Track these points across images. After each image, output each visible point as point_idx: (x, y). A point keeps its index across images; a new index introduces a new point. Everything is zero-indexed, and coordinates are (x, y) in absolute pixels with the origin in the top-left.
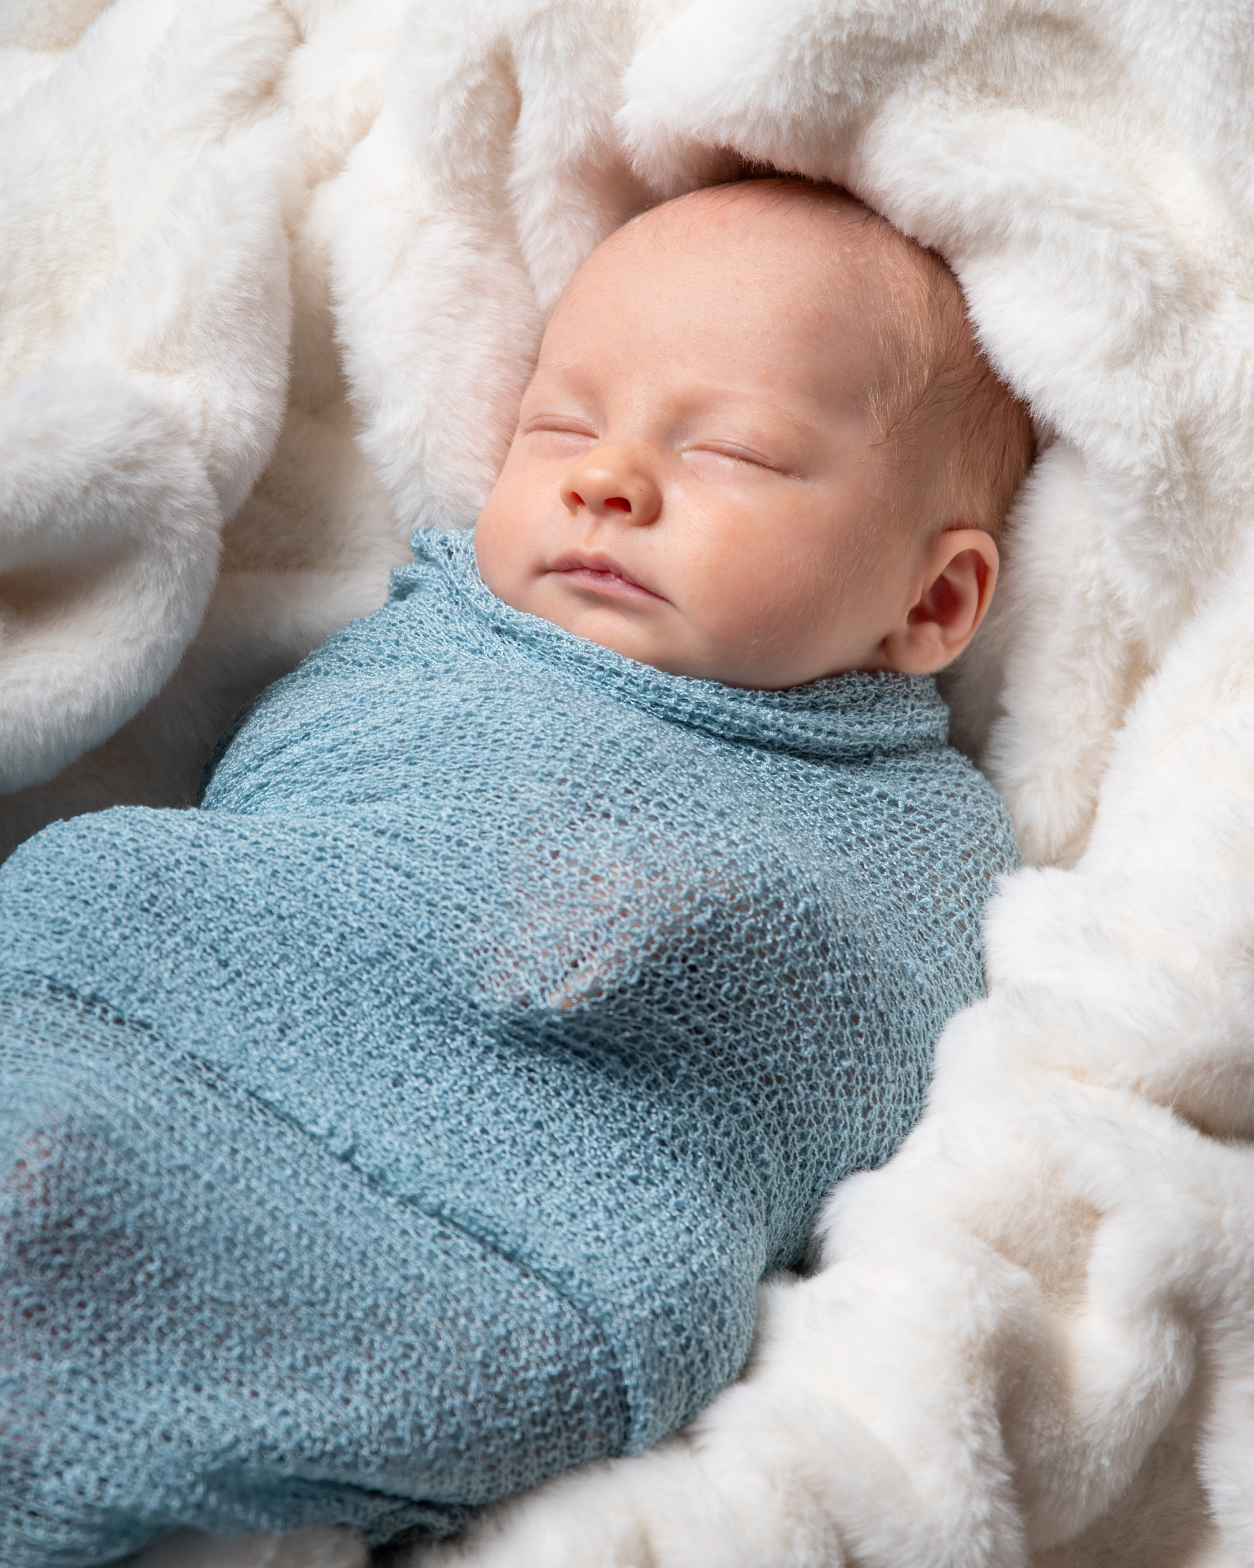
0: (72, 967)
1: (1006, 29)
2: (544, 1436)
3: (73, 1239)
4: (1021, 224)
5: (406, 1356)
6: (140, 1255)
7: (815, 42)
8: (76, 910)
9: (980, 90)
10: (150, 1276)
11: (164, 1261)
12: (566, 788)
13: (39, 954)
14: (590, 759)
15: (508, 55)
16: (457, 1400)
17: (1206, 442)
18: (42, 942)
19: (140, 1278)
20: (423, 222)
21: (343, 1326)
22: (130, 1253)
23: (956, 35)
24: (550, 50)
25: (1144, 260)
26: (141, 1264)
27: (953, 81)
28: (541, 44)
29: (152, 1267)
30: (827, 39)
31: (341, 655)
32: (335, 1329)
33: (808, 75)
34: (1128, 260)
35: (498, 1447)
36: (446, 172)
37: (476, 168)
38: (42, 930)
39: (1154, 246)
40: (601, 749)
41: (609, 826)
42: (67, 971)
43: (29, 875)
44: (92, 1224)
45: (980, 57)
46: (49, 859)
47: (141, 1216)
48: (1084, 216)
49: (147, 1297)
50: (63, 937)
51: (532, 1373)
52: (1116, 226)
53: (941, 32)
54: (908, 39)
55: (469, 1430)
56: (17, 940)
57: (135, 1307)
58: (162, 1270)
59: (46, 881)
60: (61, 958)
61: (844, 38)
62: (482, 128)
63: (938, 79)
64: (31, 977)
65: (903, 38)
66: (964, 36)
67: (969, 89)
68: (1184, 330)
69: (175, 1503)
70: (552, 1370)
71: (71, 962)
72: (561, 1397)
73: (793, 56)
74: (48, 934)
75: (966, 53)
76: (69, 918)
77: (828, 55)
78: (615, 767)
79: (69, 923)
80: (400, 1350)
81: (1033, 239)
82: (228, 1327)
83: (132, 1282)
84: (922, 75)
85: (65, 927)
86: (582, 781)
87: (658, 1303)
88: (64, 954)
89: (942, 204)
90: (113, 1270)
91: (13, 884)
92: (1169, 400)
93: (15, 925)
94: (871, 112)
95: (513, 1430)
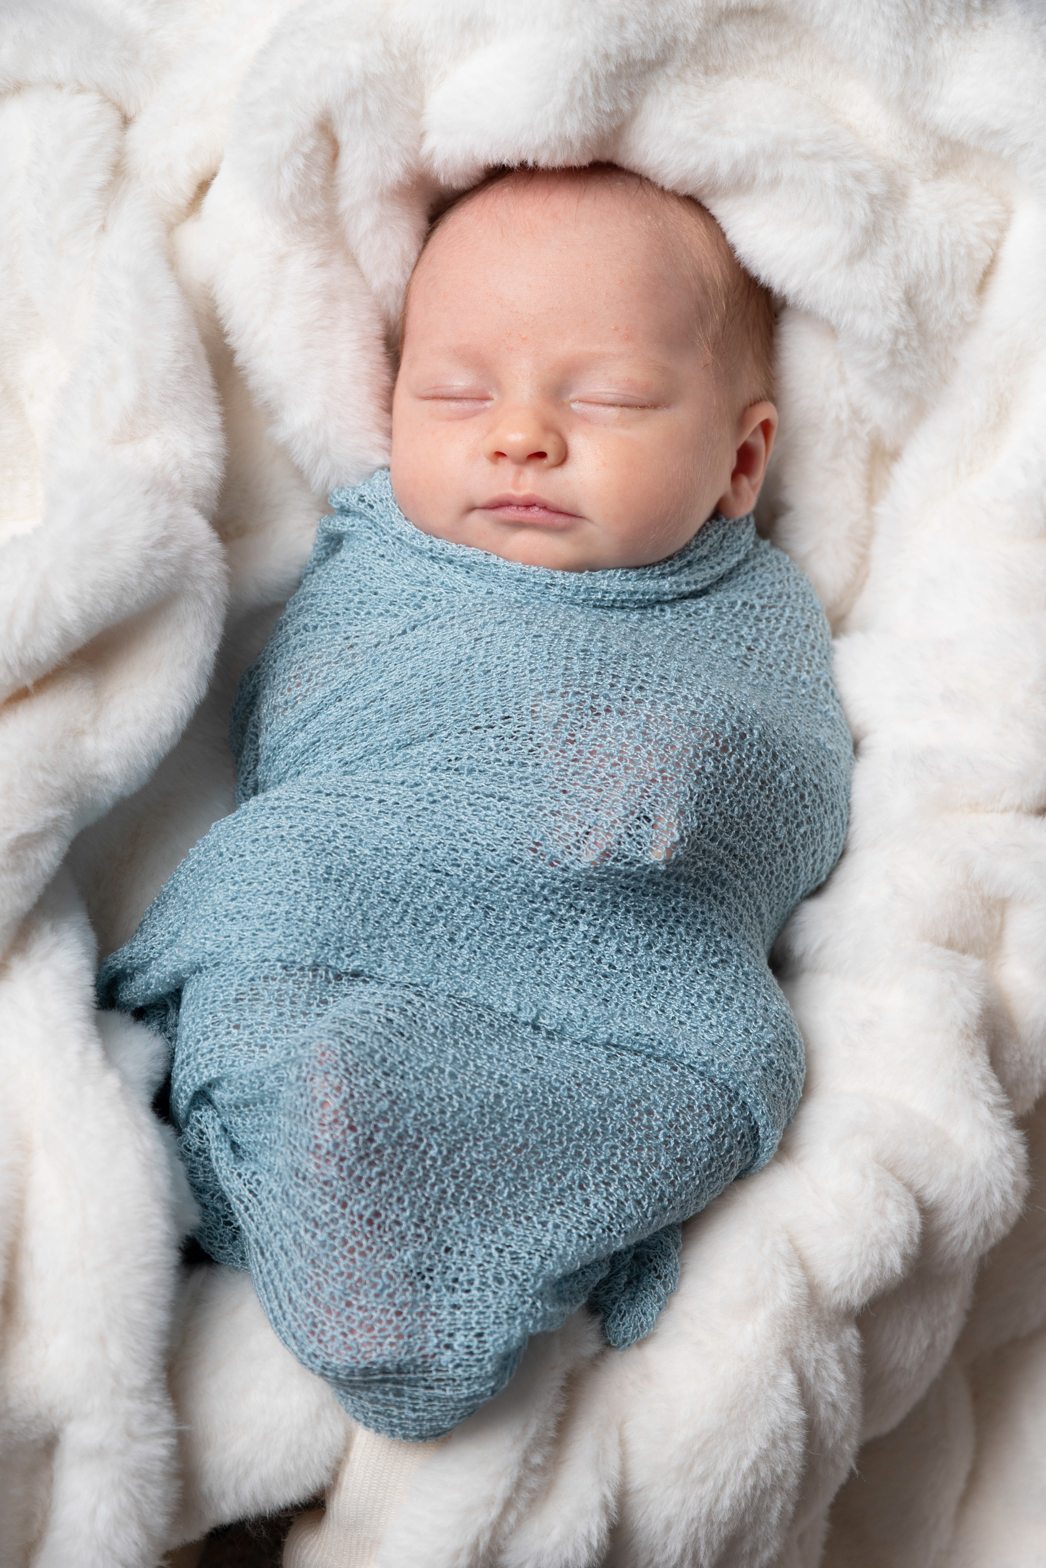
0: (291, 946)
1: (718, 24)
2: (712, 1175)
3: (377, 1151)
4: (764, 173)
5: (614, 1154)
6: (422, 1147)
7: (595, 77)
8: (276, 901)
9: (706, 73)
10: (434, 1159)
11: (440, 1145)
12: (570, 699)
13: (263, 945)
14: (576, 669)
15: (329, 120)
16: (655, 1173)
17: (923, 298)
18: (261, 934)
19: (428, 1162)
20: (281, 258)
21: (567, 1148)
22: (416, 1147)
23: (687, 40)
24: (366, 112)
25: (859, 177)
26: (425, 1152)
27: (689, 75)
28: (359, 111)
29: (433, 1153)
30: (602, 73)
31: (319, 610)
32: (563, 1152)
33: (591, 103)
34: (850, 183)
35: (686, 1194)
36: (294, 218)
37: (316, 209)
38: (258, 926)
39: (862, 165)
40: (579, 658)
41: (614, 720)
42: (289, 951)
43: (231, 887)
44: (386, 1135)
45: (703, 50)
46: (241, 871)
47: (415, 1119)
48: (813, 157)
49: (437, 1175)
50: (275, 926)
51: (698, 1137)
52: (835, 159)
53: (675, 40)
54: (657, 54)
55: (669, 1190)
56: (241, 939)
57: (433, 1185)
58: (440, 1152)
59: (245, 888)
60: (280, 943)
61: (614, 69)
62: (317, 180)
63: (679, 76)
64: (267, 964)
65: (654, 57)
66: (692, 38)
67: (700, 75)
68: (895, 221)
69: (530, 1323)
70: (711, 1131)
71: (289, 943)
72: (719, 1147)
73: (579, 92)
74: (264, 928)
75: (694, 50)
76: (274, 910)
77: (603, 84)
78: (596, 670)
79: (275, 913)
80: (608, 1152)
81: (775, 182)
82: (495, 1177)
83: (424, 1168)
84: (667, 75)
85: (273, 917)
86: (579, 689)
87: (764, 1060)
88: (281, 939)
89: (701, 170)
90: (409, 1165)
91: (221, 897)
92: (896, 277)
93: (235, 928)
94: (635, 113)
95: (694, 1179)
